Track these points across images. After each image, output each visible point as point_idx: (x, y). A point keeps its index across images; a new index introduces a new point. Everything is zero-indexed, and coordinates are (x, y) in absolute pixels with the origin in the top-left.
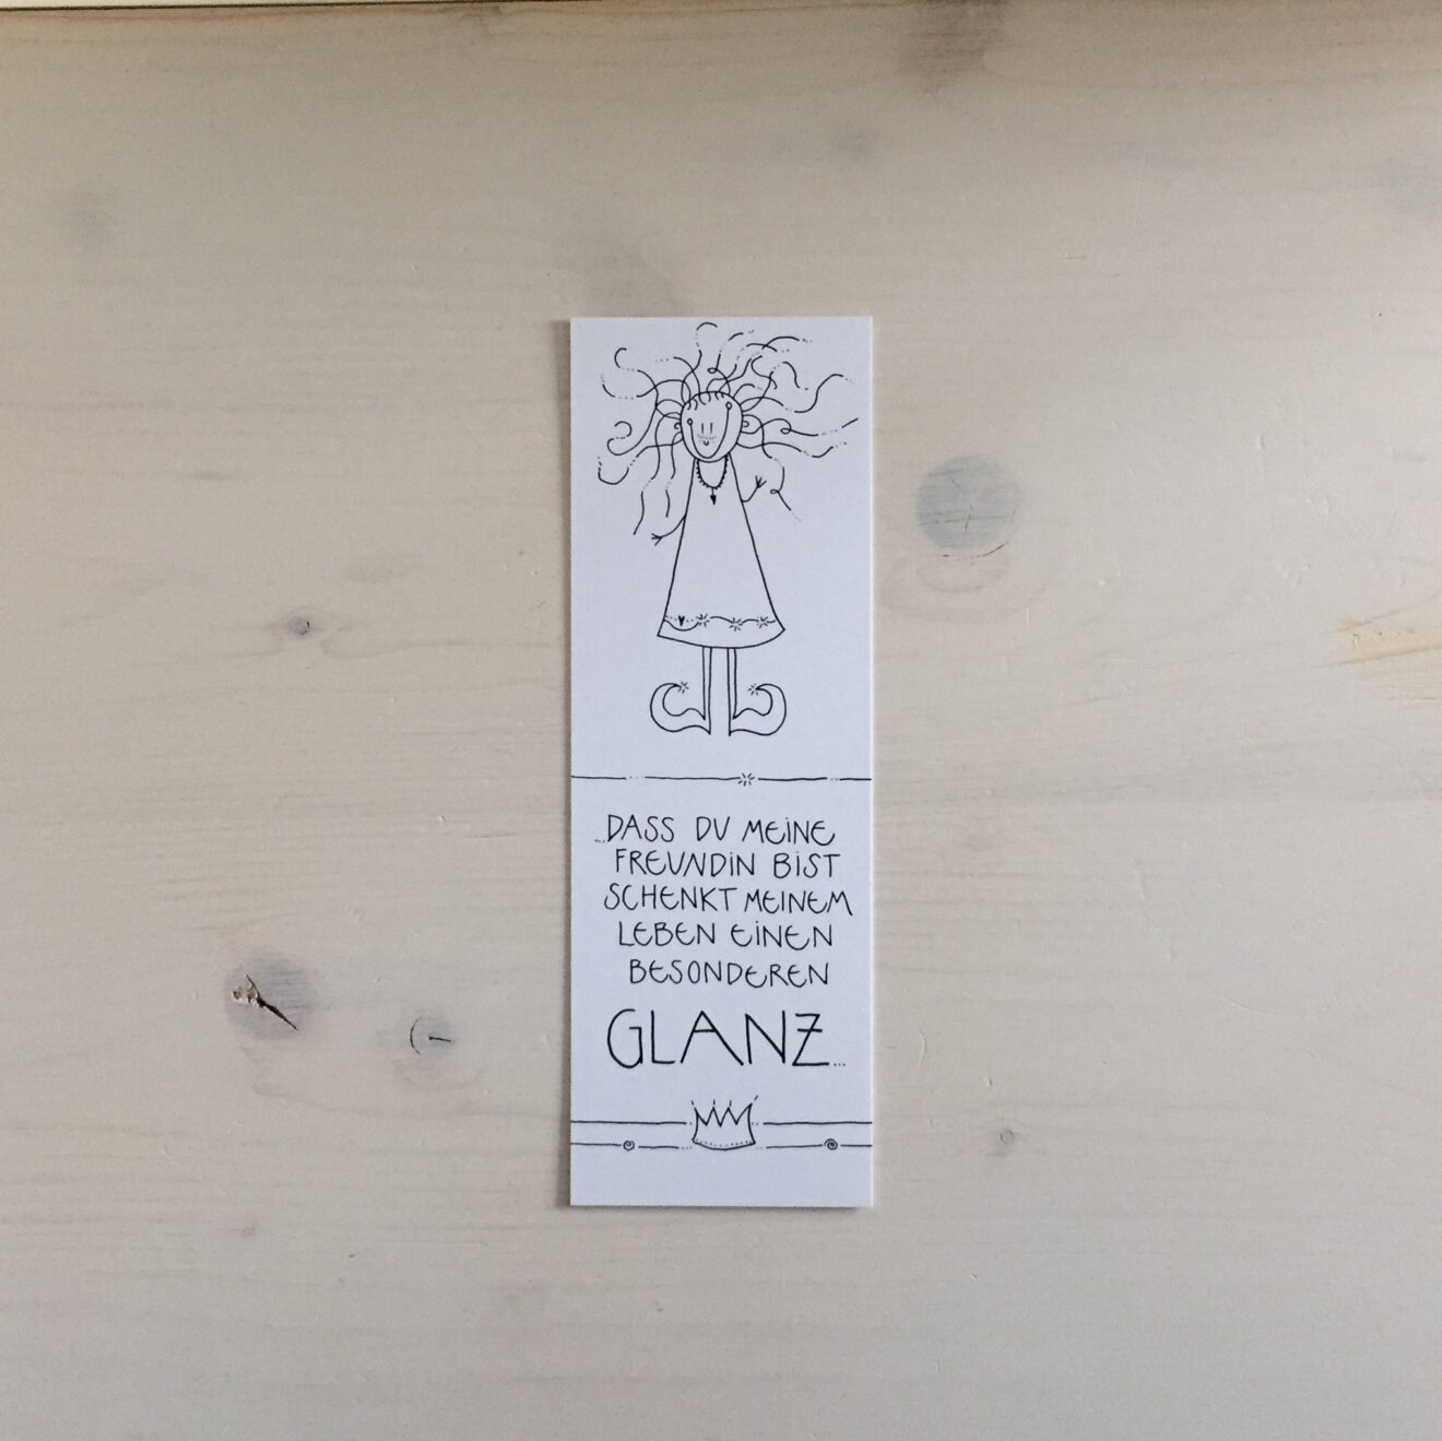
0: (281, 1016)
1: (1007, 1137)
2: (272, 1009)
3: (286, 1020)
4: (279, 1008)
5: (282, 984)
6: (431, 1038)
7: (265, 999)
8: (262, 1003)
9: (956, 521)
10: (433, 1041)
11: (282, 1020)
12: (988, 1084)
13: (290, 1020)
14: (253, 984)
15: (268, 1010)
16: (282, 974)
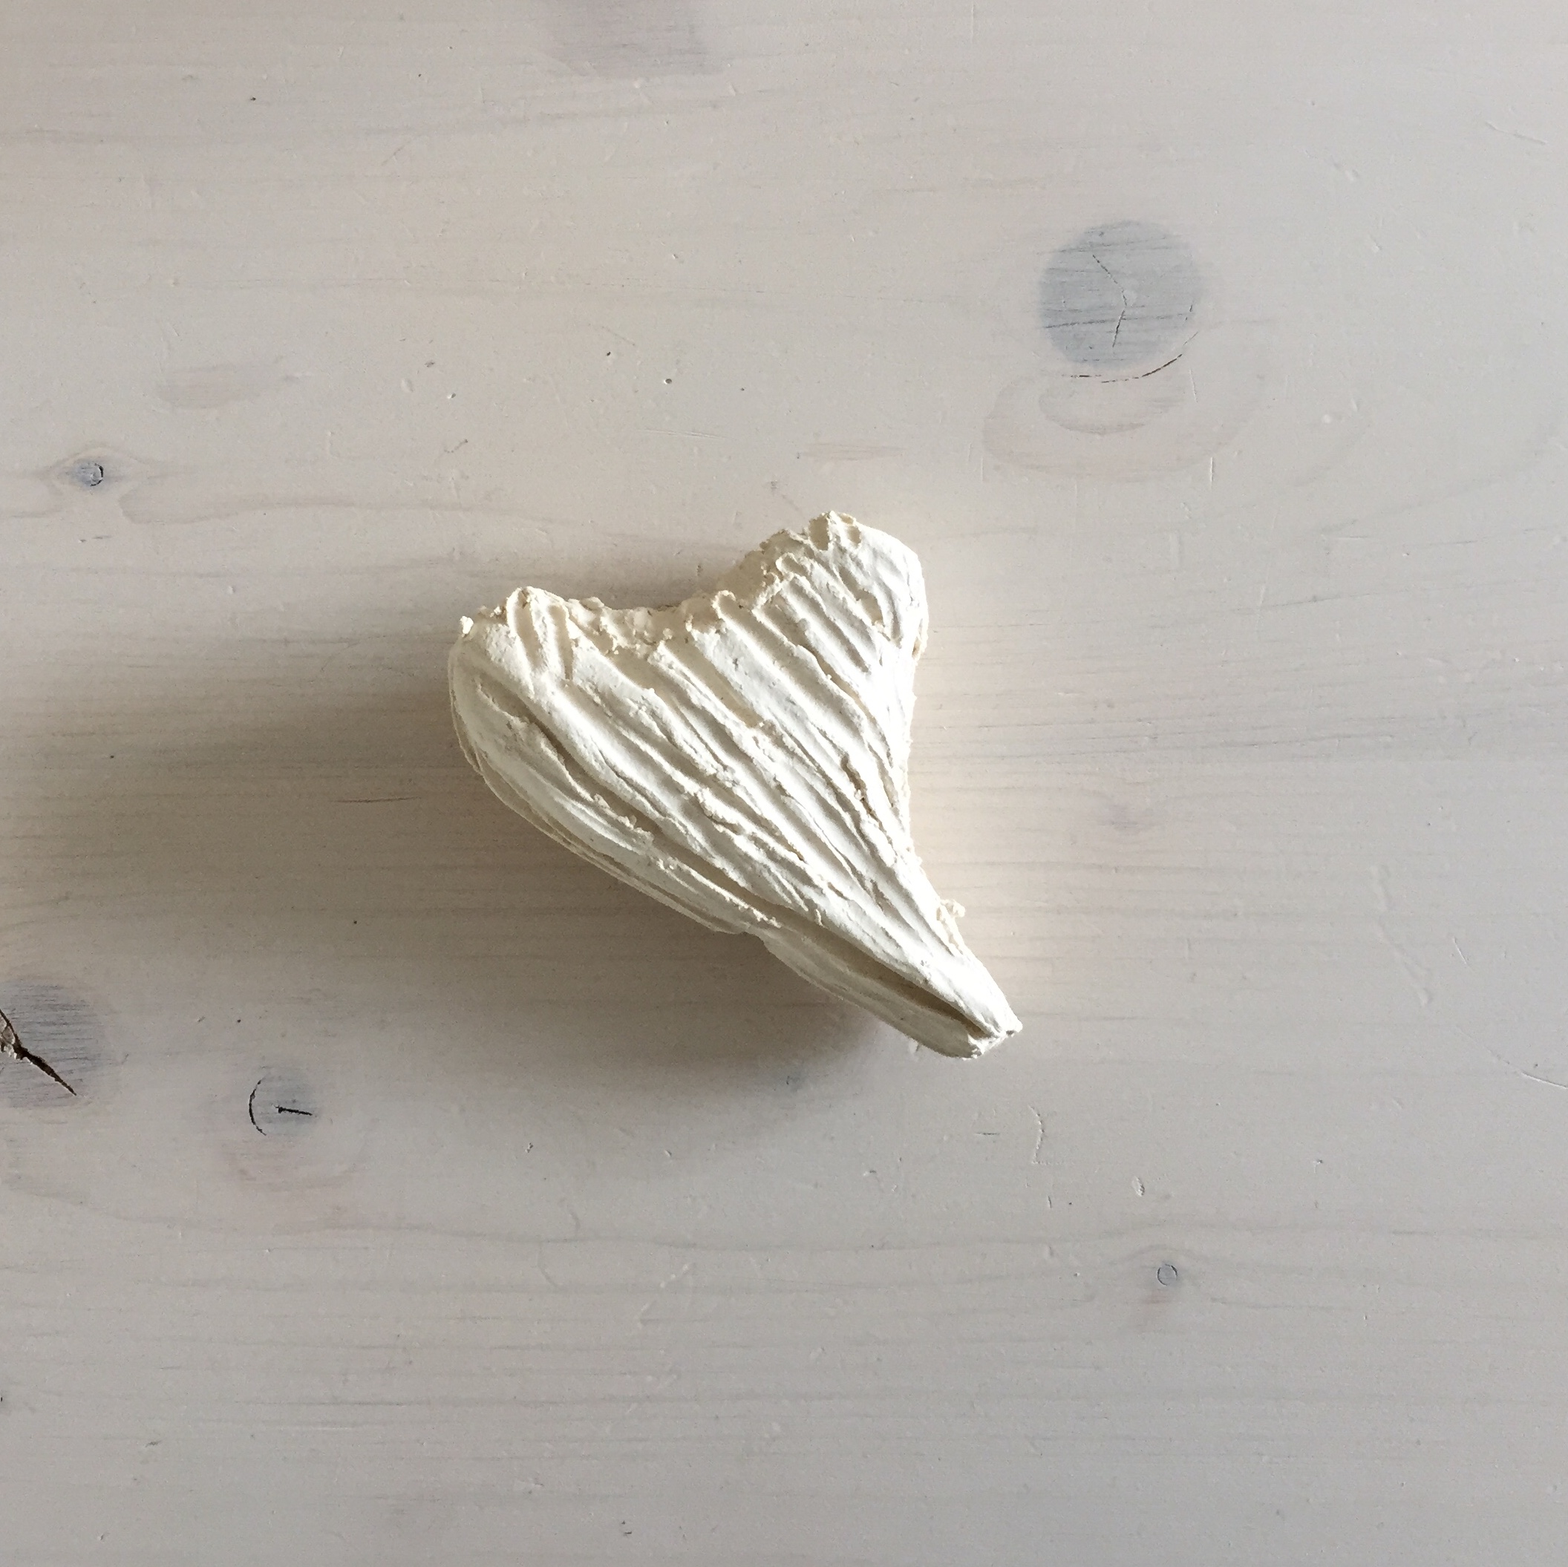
0: (51, 1072)
1: (1168, 1273)
2: (37, 1061)
3: (58, 1079)
4: (46, 1060)
5: (54, 1024)
6: (281, 1110)
7: (24, 1045)
8: (22, 1052)
9: (1103, 322)
10: (282, 1112)
11: (54, 1079)
12: (1139, 1193)
13: (62, 1077)
14: (7, 1021)
15: (32, 1063)
16: (53, 1007)
